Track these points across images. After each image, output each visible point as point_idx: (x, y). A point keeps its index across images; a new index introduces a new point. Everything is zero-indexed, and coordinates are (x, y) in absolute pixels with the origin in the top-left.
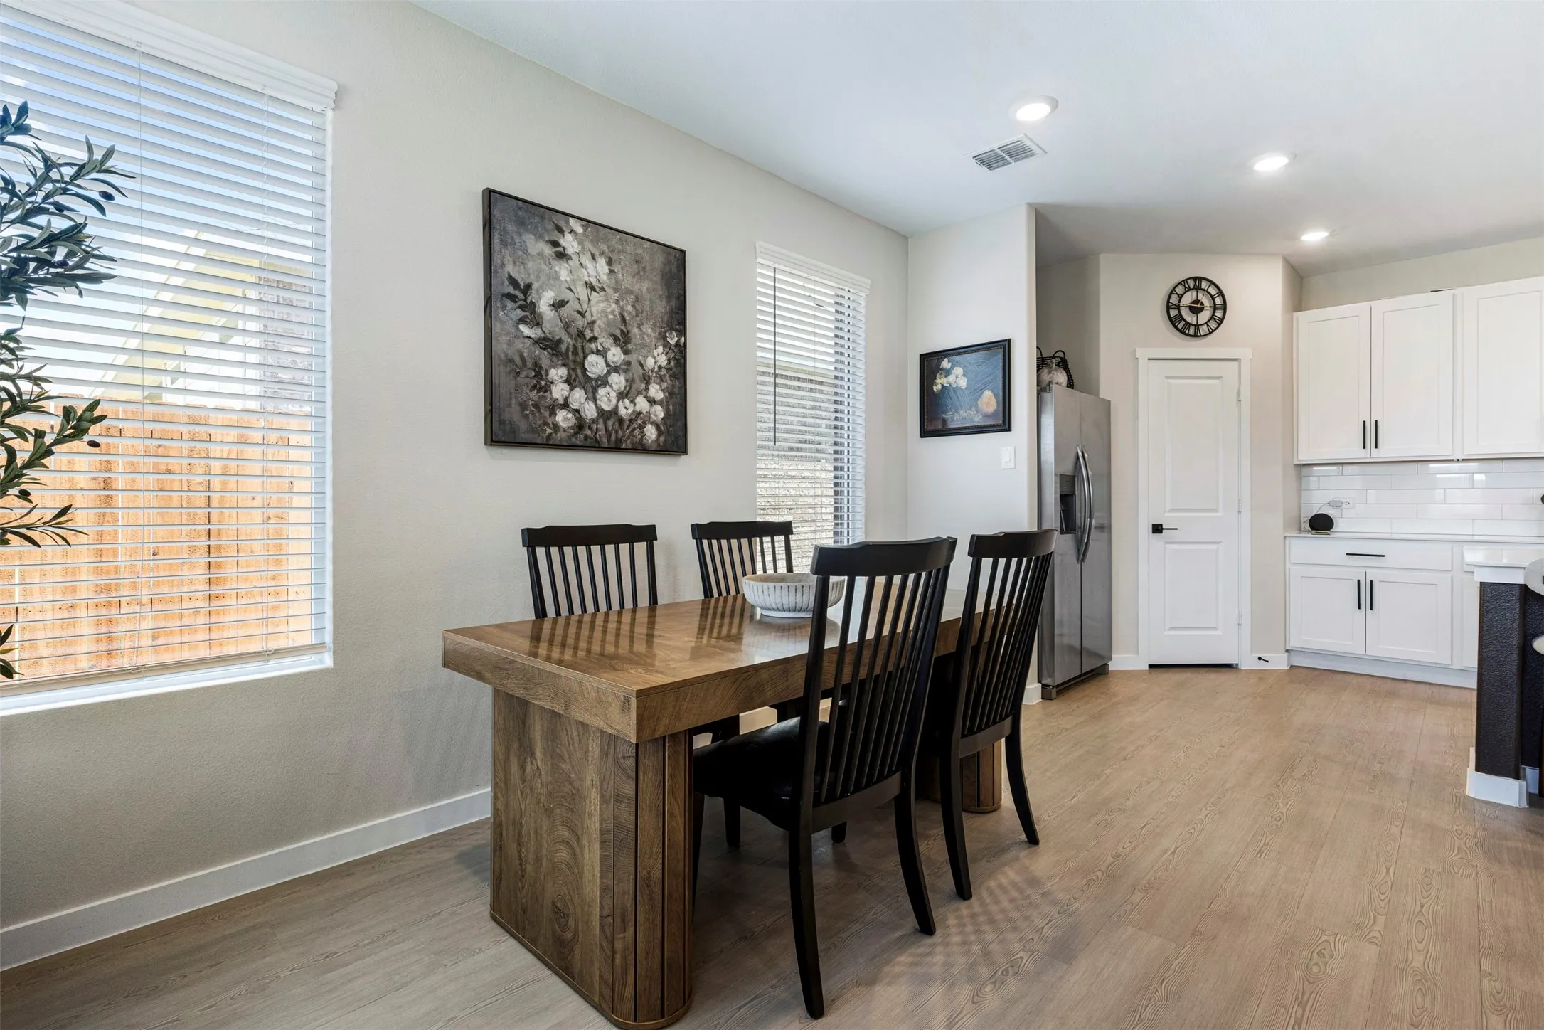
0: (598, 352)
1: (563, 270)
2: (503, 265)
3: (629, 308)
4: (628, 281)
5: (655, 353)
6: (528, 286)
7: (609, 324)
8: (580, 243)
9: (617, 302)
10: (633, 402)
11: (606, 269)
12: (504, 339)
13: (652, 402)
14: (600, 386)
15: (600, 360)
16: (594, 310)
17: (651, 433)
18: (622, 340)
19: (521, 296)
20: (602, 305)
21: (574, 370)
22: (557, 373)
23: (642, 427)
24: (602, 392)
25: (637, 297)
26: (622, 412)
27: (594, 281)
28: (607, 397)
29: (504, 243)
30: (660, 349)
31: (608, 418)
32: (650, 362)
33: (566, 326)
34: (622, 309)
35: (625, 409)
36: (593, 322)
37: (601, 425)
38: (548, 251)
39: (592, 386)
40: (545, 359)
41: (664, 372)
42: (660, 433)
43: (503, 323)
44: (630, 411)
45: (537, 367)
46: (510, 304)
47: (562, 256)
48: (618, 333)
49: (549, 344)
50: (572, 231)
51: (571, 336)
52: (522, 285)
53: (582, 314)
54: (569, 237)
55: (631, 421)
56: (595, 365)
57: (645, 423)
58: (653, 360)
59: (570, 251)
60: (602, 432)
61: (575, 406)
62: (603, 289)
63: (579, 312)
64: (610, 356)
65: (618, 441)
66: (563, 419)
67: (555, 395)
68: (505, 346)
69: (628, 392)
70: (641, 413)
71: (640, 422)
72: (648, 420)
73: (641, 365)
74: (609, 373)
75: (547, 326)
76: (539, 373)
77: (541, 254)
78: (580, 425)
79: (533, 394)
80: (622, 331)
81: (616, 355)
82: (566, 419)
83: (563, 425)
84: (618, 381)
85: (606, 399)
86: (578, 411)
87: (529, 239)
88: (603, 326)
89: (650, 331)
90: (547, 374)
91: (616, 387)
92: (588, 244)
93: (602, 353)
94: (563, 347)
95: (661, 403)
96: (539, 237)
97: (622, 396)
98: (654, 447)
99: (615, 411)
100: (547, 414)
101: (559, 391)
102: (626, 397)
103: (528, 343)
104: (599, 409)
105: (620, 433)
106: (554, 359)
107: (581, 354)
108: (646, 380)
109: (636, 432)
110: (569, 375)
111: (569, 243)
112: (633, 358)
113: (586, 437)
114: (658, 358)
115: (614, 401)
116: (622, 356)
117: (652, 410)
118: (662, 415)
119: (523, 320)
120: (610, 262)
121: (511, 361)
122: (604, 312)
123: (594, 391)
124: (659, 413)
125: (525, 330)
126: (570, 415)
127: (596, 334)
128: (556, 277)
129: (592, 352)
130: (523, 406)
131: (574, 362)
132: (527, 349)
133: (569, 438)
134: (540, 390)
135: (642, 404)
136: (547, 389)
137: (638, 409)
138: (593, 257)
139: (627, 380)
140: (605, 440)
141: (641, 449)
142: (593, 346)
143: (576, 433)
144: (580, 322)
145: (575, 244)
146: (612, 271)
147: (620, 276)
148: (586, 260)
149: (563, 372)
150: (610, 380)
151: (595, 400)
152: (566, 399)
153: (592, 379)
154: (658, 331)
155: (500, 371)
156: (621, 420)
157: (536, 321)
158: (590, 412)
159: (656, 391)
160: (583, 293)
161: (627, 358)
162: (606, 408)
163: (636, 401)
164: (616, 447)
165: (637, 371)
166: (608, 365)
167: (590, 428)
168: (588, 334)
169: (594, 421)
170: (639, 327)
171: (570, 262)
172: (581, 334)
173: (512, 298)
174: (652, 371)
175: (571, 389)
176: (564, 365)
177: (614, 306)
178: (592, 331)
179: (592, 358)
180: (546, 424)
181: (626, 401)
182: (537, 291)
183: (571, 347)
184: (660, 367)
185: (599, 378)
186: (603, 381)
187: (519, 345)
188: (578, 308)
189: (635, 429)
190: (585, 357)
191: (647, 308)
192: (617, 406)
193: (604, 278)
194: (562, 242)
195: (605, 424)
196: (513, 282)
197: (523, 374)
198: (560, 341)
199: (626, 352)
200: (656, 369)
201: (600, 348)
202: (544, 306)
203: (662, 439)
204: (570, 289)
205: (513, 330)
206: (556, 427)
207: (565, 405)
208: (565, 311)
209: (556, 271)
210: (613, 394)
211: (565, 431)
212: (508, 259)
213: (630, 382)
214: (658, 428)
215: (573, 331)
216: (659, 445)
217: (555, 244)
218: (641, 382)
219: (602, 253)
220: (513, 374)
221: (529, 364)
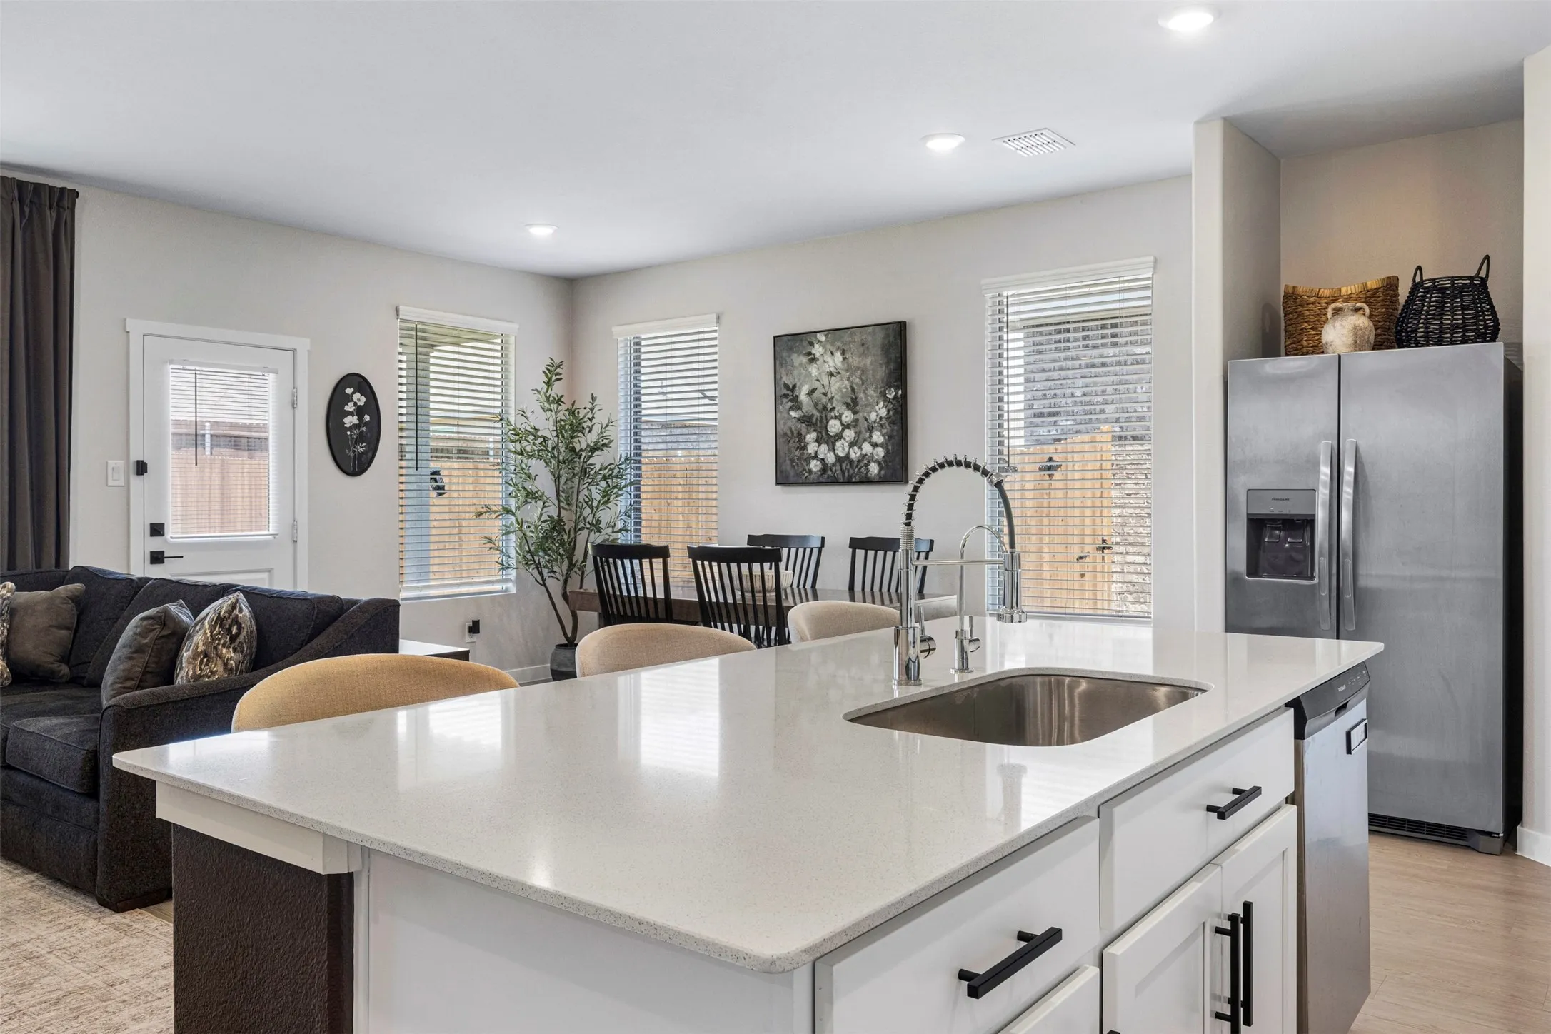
0: (836, 417)
1: (813, 370)
2: (781, 378)
3: (857, 380)
4: (854, 360)
5: (877, 408)
6: (794, 386)
7: (843, 397)
8: (824, 347)
9: (848, 379)
10: (860, 448)
11: (841, 359)
12: (782, 422)
13: (875, 445)
14: (836, 440)
15: (837, 422)
16: (833, 390)
17: (874, 469)
18: (853, 405)
19: (790, 393)
20: (838, 384)
21: (821, 433)
22: (811, 437)
23: (867, 465)
24: (838, 444)
25: (863, 371)
26: (853, 456)
27: (833, 369)
28: (842, 448)
29: (781, 365)
30: (881, 404)
31: (843, 462)
32: (873, 416)
33: (816, 405)
34: (852, 383)
35: (855, 454)
36: (833, 398)
37: (838, 467)
38: (805, 360)
39: (831, 441)
40: (803, 428)
41: (884, 421)
42: (881, 468)
43: (781, 412)
44: (858, 454)
45: (800, 435)
46: (785, 400)
47: (813, 360)
48: (849, 401)
49: (807, 420)
50: (819, 342)
51: (818, 411)
52: (791, 386)
53: (825, 394)
54: (817, 346)
55: (859, 461)
56: (834, 427)
57: (869, 462)
58: (875, 414)
59: (817, 355)
60: (839, 472)
61: (821, 456)
62: (839, 373)
63: (824, 394)
64: (844, 418)
65: (850, 477)
66: (815, 466)
67: (810, 451)
68: (782, 426)
69: (857, 441)
70: (866, 455)
71: (865, 461)
72: (871, 459)
73: (866, 420)
74: (843, 430)
75: (805, 408)
76: (800, 437)
77: (801, 364)
78: (825, 468)
79: (797, 453)
80: (852, 399)
81: (848, 416)
82: (816, 466)
83: (814, 469)
84: (850, 434)
85: (841, 449)
86: (823, 459)
87: (794, 356)
88: (839, 398)
89: (872, 393)
90: (805, 438)
91: (848, 439)
92: (829, 347)
93: (838, 417)
94: (814, 419)
95: (881, 445)
96: (800, 354)
97: (852, 445)
98: (876, 479)
99: (848, 456)
100: (805, 464)
101: (812, 448)
102: (856, 445)
103: (795, 420)
104: (837, 457)
105: (851, 471)
106: (809, 428)
107: (825, 421)
108: (870, 430)
109: (863, 470)
110: (818, 437)
111: (817, 350)
112: (860, 416)
113: (828, 477)
114: (879, 412)
115: (847, 449)
116: (852, 416)
117: (875, 452)
118: (882, 454)
119: (792, 408)
120: (843, 353)
121: (785, 434)
122: (840, 389)
123: (834, 445)
124: (880, 452)
125: (793, 414)
126: (818, 463)
127: (834, 405)
128: (810, 374)
129: (832, 418)
130: (792, 461)
131: (821, 427)
132: (793, 425)
133: (818, 478)
134: (801, 449)
135: (867, 448)
136: (805, 448)
137: (864, 452)
138: (832, 353)
139: (856, 433)
140: (840, 477)
141: (867, 481)
142: (833, 414)
143: (822, 474)
144: (824, 400)
145: (821, 349)
146: (844, 359)
147: (851, 360)
148: (828, 358)
149: (814, 435)
150: (844, 435)
151: (834, 450)
152: (816, 453)
153: (832, 436)
154: (879, 391)
155: (781, 440)
156: (851, 462)
157: (797, 405)
158: (831, 459)
159: (878, 437)
160: (825, 380)
161: (856, 417)
162: (841, 454)
163: (863, 447)
164: (848, 482)
165: (863, 425)
166: (842, 424)
167: (831, 470)
168: (829, 406)
169: (834, 465)
170: (864, 392)
171: (818, 363)
172: (825, 408)
173: (786, 396)
174: (875, 422)
175: (819, 446)
176: (815, 431)
177: (846, 382)
178: (832, 404)
179: (832, 422)
180: (804, 470)
181: (855, 448)
182: (799, 387)
183: (819, 418)
184: (881, 418)
185: (837, 435)
186: (839, 436)
187: (790, 423)
188: (823, 391)
189: (862, 467)
190: (827, 423)
191: (870, 376)
192: (849, 453)
193: (839, 365)
194: (813, 352)
195: (841, 466)
196: (786, 386)
197: (792, 442)
198: (813, 415)
199: (855, 413)
200: (878, 420)
201: (837, 414)
202: (803, 397)
203: (883, 472)
204: (818, 380)
205: (786, 416)
206: (810, 471)
207: (816, 457)
208: (815, 395)
209: (809, 372)
210: (846, 444)
211: (815, 473)
212: (784, 373)
213: (858, 433)
214: (879, 464)
215: (820, 407)
216: (880, 477)
217: (809, 354)
218: (867, 432)
219: (838, 349)
220: (787, 442)
221: (795, 434)
